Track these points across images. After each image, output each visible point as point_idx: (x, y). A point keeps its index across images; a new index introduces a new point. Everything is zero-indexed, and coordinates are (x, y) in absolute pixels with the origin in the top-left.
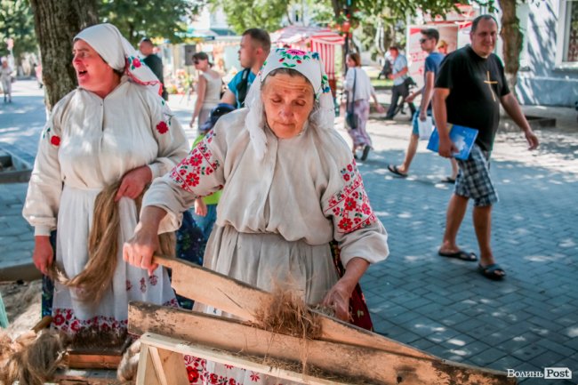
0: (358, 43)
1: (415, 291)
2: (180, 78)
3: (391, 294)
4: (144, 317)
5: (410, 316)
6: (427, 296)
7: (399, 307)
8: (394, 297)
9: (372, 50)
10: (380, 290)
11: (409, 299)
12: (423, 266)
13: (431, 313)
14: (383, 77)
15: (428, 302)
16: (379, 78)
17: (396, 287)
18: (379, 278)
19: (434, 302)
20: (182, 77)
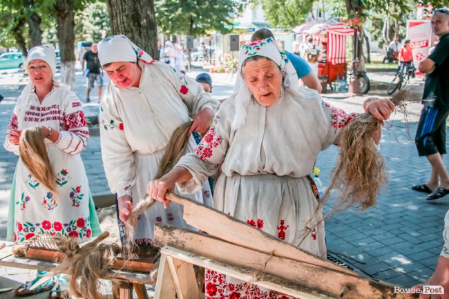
0: (368, 34)
1: (392, 231)
2: (226, 60)
3: (372, 232)
4: (165, 234)
5: (385, 251)
6: (402, 236)
7: (378, 243)
8: (374, 235)
9: (380, 40)
10: (364, 229)
11: (386, 237)
12: (401, 212)
13: (403, 249)
14: (387, 61)
15: (402, 240)
16: (383, 62)
17: (377, 228)
18: (364, 219)
19: (406, 241)
20: (229, 59)
